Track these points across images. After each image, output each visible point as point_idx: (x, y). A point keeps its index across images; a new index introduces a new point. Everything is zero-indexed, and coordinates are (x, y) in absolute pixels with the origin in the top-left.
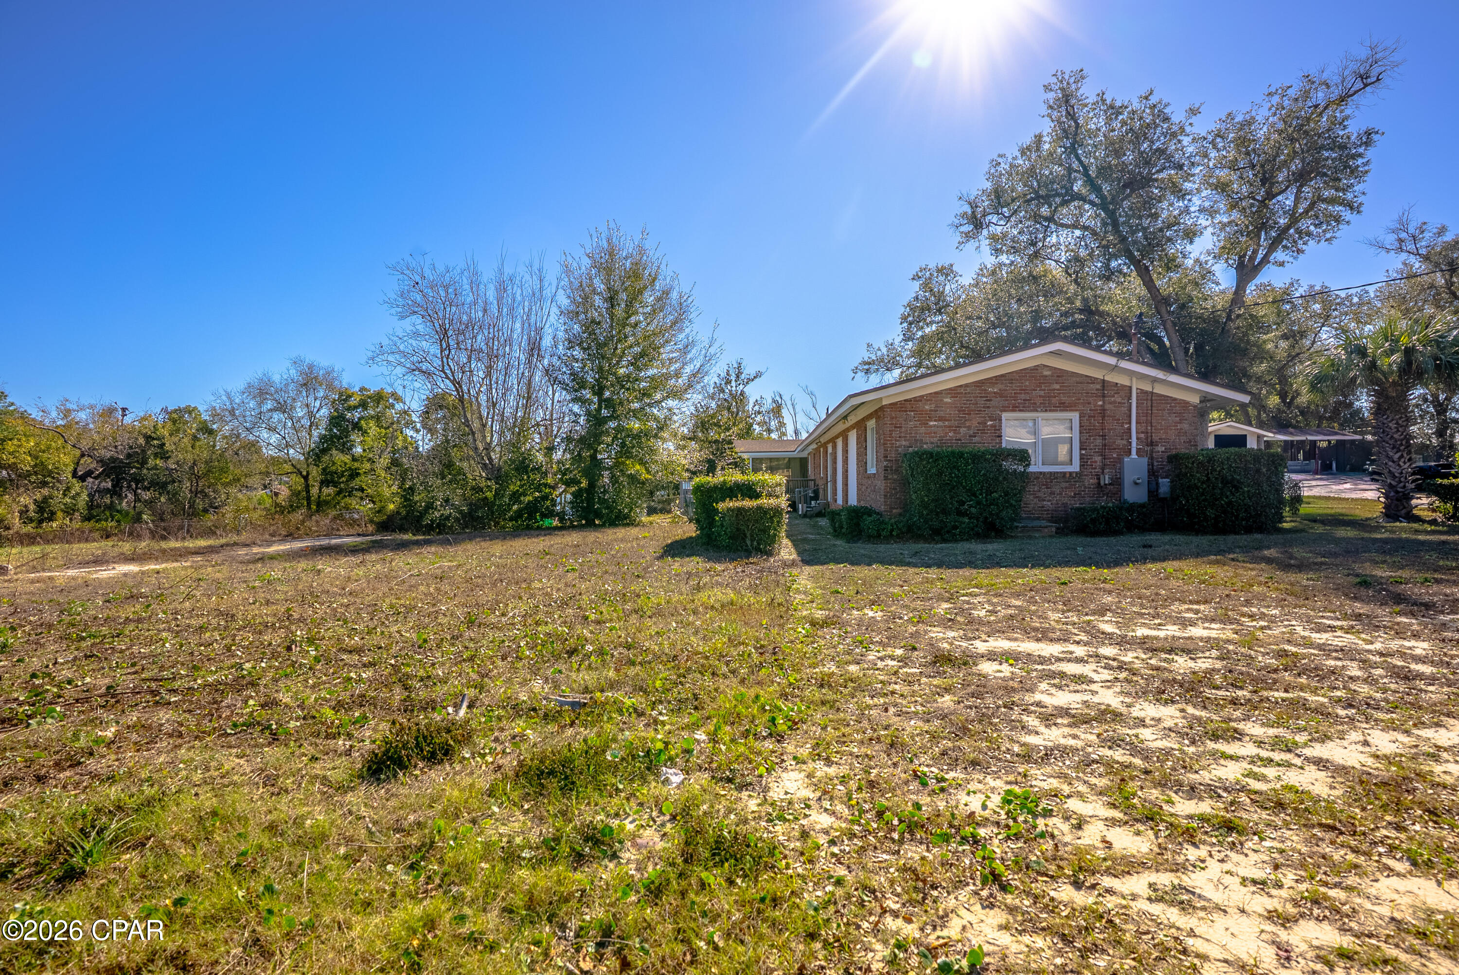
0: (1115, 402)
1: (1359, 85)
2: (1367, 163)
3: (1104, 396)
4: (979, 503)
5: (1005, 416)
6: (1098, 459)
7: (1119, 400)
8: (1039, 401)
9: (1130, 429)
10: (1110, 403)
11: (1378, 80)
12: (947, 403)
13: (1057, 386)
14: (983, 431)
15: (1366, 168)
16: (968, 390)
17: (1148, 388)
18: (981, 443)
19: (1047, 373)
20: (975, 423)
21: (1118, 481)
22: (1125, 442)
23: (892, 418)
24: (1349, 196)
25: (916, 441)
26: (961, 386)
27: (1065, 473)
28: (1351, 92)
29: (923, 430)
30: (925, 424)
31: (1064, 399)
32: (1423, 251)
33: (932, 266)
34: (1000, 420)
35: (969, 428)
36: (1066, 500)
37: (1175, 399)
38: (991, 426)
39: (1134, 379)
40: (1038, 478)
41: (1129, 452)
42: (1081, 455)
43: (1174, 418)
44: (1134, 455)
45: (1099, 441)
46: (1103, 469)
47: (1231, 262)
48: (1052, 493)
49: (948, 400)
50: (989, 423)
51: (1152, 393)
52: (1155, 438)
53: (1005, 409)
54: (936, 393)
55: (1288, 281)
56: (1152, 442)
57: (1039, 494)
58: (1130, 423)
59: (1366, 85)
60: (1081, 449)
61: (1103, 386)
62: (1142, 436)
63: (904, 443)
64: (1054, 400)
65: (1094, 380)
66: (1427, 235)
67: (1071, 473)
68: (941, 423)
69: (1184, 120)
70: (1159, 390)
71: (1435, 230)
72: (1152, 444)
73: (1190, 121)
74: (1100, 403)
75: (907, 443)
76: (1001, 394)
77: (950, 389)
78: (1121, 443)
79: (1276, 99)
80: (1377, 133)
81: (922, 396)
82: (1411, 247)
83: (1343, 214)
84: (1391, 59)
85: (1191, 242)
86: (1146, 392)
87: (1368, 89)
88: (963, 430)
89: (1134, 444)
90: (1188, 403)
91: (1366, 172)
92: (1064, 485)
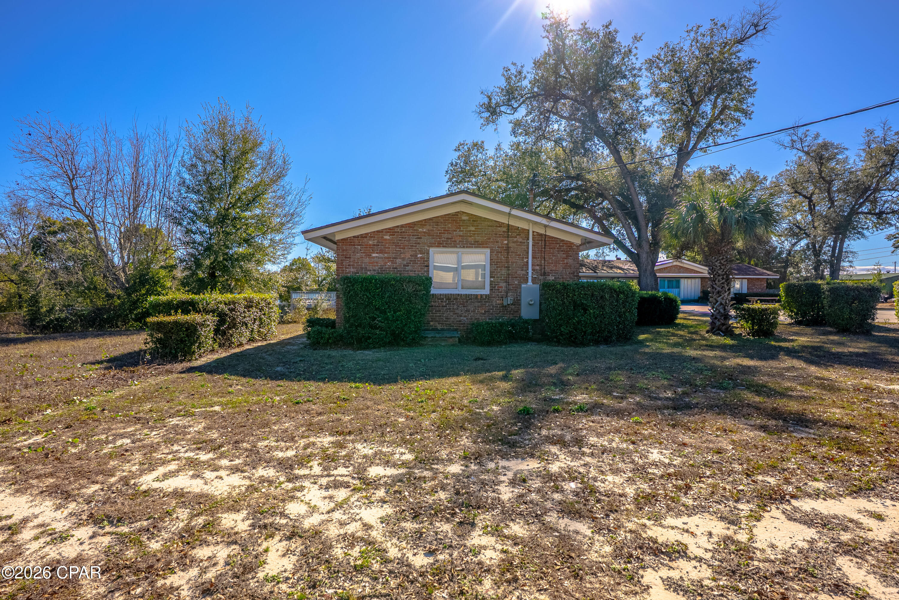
0: (517, 242)
1: (752, 31)
2: (755, 84)
3: (508, 237)
4: (387, 319)
5: (432, 250)
6: (503, 285)
7: (520, 240)
8: (458, 239)
9: (527, 262)
10: (514, 242)
11: (765, 28)
12: (386, 240)
13: (473, 229)
14: (415, 262)
15: (754, 87)
16: (404, 229)
17: (542, 231)
18: (413, 271)
19: (465, 218)
20: (408, 256)
21: (517, 302)
22: (524, 272)
23: (343, 250)
24: (744, 107)
25: (362, 268)
26: (398, 226)
27: (477, 295)
28: (747, 36)
29: (367, 260)
30: (369, 256)
31: (478, 238)
32: (806, 149)
33: (469, 141)
34: (428, 253)
35: (403, 259)
36: (478, 316)
37: (563, 241)
38: (421, 258)
39: (531, 224)
40: (456, 299)
41: (526, 281)
42: (491, 281)
43: (561, 255)
44: (530, 283)
45: (504, 271)
46: (507, 293)
47: (674, 148)
48: (468, 311)
49: (387, 237)
50: (419, 256)
51: (546, 235)
52: (547, 269)
53: (432, 245)
54: (378, 231)
55: (729, 166)
56: (545, 273)
57: (457, 311)
58: (528, 258)
59: (757, 32)
60: (491, 277)
61: (508, 229)
62: (538, 268)
63: (352, 270)
64: (470, 239)
65: (501, 225)
66: (808, 138)
67: (481, 295)
68: (381, 255)
69: (631, 45)
70: (550, 233)
71: (813, 136)
72: (545, 274)
73: (635, 45)
74: (506, 242)
75: (355, 270)
76: (428, 233)
77: (389, 229)
78: (521, 273)
79: (692, 34)
80: (755, 62)
81: (367, 234)
82: (799, 146)
83: (742, 118)
84: (773, 15)
85: (645, 132)
86: (541, 235)
87: (758, 34)
88: (399, 261)
89: (530, 274)
90: (573, 243)
91: (755, 90)
92: (477, 304)
